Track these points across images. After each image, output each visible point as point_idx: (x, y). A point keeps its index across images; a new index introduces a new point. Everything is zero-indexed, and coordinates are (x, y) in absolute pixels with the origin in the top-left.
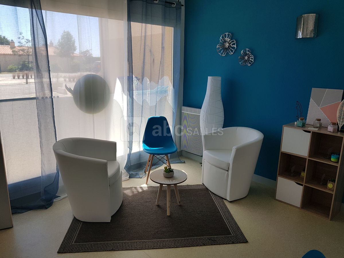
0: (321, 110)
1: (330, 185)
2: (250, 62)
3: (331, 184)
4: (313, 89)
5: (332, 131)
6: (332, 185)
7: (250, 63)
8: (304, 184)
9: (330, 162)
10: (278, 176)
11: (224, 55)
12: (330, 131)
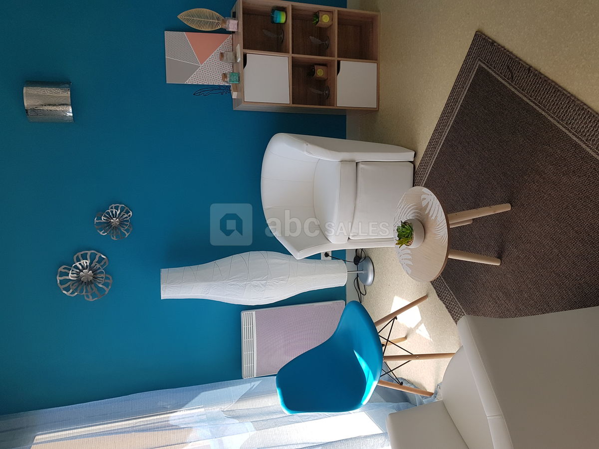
0: (205, 62)
1: (325, 19)
2: (124, 211)
3: (323, 18)
4: (169, 81)
5: (236, 22)
6: (324, 16)
7: (127, 212)
8: (336, 59)
9: (289, 24)
10: (335, 106)
11: (109, 279)
12: (236, 25)
